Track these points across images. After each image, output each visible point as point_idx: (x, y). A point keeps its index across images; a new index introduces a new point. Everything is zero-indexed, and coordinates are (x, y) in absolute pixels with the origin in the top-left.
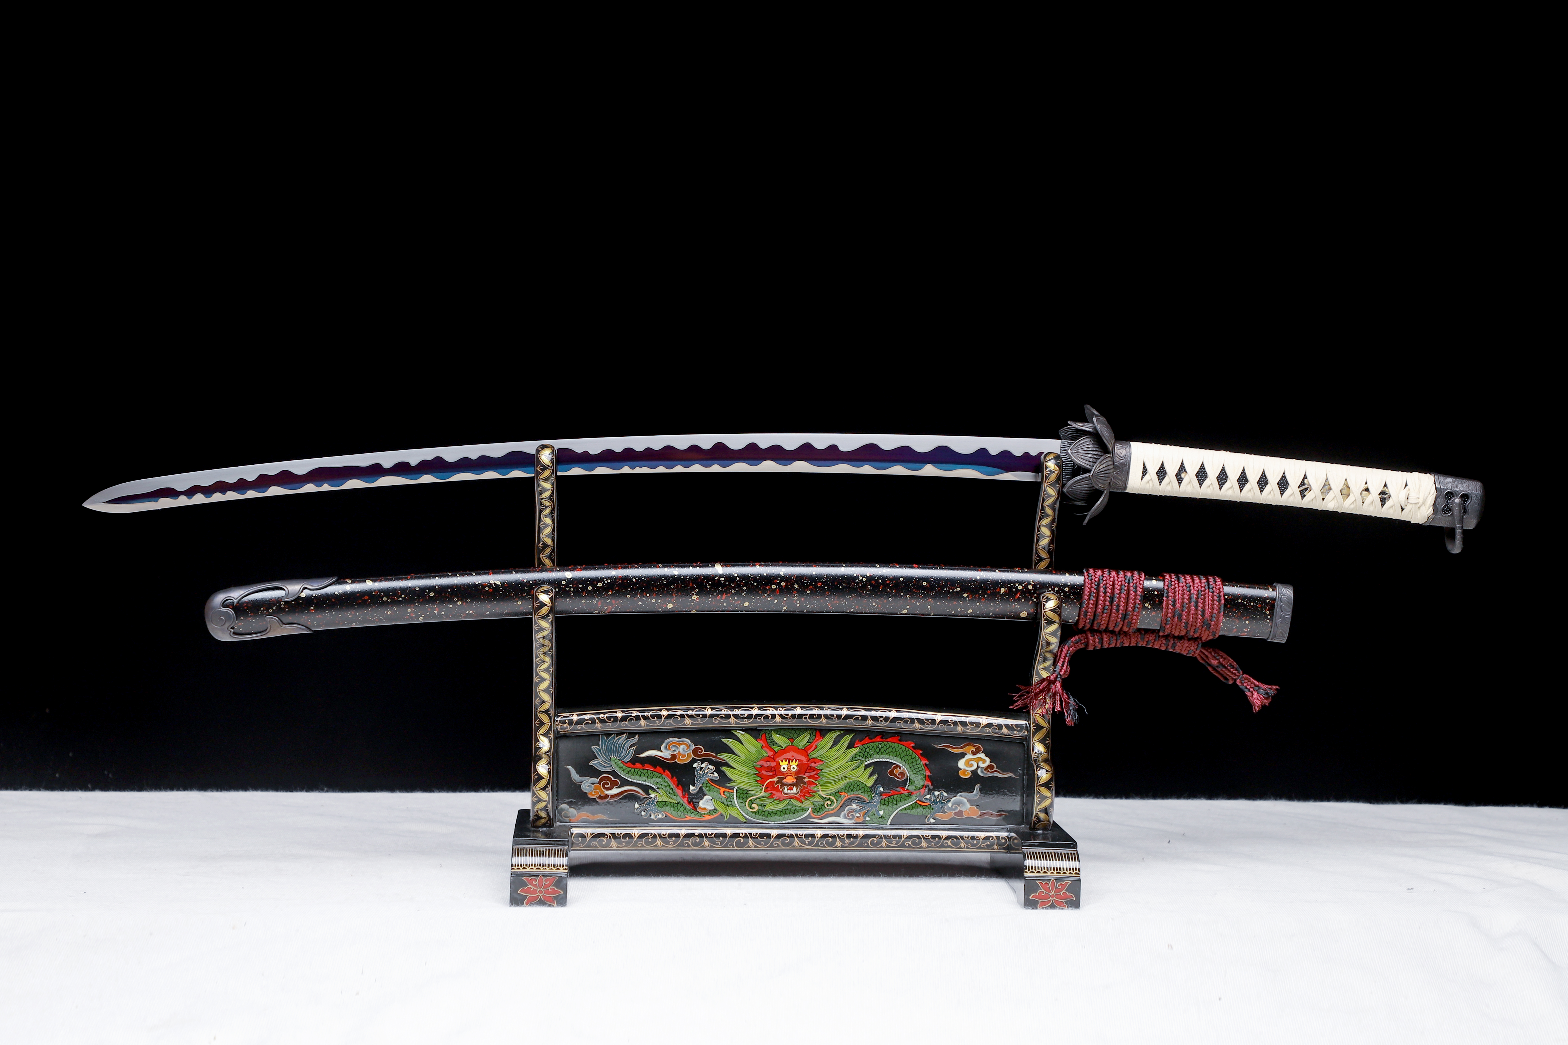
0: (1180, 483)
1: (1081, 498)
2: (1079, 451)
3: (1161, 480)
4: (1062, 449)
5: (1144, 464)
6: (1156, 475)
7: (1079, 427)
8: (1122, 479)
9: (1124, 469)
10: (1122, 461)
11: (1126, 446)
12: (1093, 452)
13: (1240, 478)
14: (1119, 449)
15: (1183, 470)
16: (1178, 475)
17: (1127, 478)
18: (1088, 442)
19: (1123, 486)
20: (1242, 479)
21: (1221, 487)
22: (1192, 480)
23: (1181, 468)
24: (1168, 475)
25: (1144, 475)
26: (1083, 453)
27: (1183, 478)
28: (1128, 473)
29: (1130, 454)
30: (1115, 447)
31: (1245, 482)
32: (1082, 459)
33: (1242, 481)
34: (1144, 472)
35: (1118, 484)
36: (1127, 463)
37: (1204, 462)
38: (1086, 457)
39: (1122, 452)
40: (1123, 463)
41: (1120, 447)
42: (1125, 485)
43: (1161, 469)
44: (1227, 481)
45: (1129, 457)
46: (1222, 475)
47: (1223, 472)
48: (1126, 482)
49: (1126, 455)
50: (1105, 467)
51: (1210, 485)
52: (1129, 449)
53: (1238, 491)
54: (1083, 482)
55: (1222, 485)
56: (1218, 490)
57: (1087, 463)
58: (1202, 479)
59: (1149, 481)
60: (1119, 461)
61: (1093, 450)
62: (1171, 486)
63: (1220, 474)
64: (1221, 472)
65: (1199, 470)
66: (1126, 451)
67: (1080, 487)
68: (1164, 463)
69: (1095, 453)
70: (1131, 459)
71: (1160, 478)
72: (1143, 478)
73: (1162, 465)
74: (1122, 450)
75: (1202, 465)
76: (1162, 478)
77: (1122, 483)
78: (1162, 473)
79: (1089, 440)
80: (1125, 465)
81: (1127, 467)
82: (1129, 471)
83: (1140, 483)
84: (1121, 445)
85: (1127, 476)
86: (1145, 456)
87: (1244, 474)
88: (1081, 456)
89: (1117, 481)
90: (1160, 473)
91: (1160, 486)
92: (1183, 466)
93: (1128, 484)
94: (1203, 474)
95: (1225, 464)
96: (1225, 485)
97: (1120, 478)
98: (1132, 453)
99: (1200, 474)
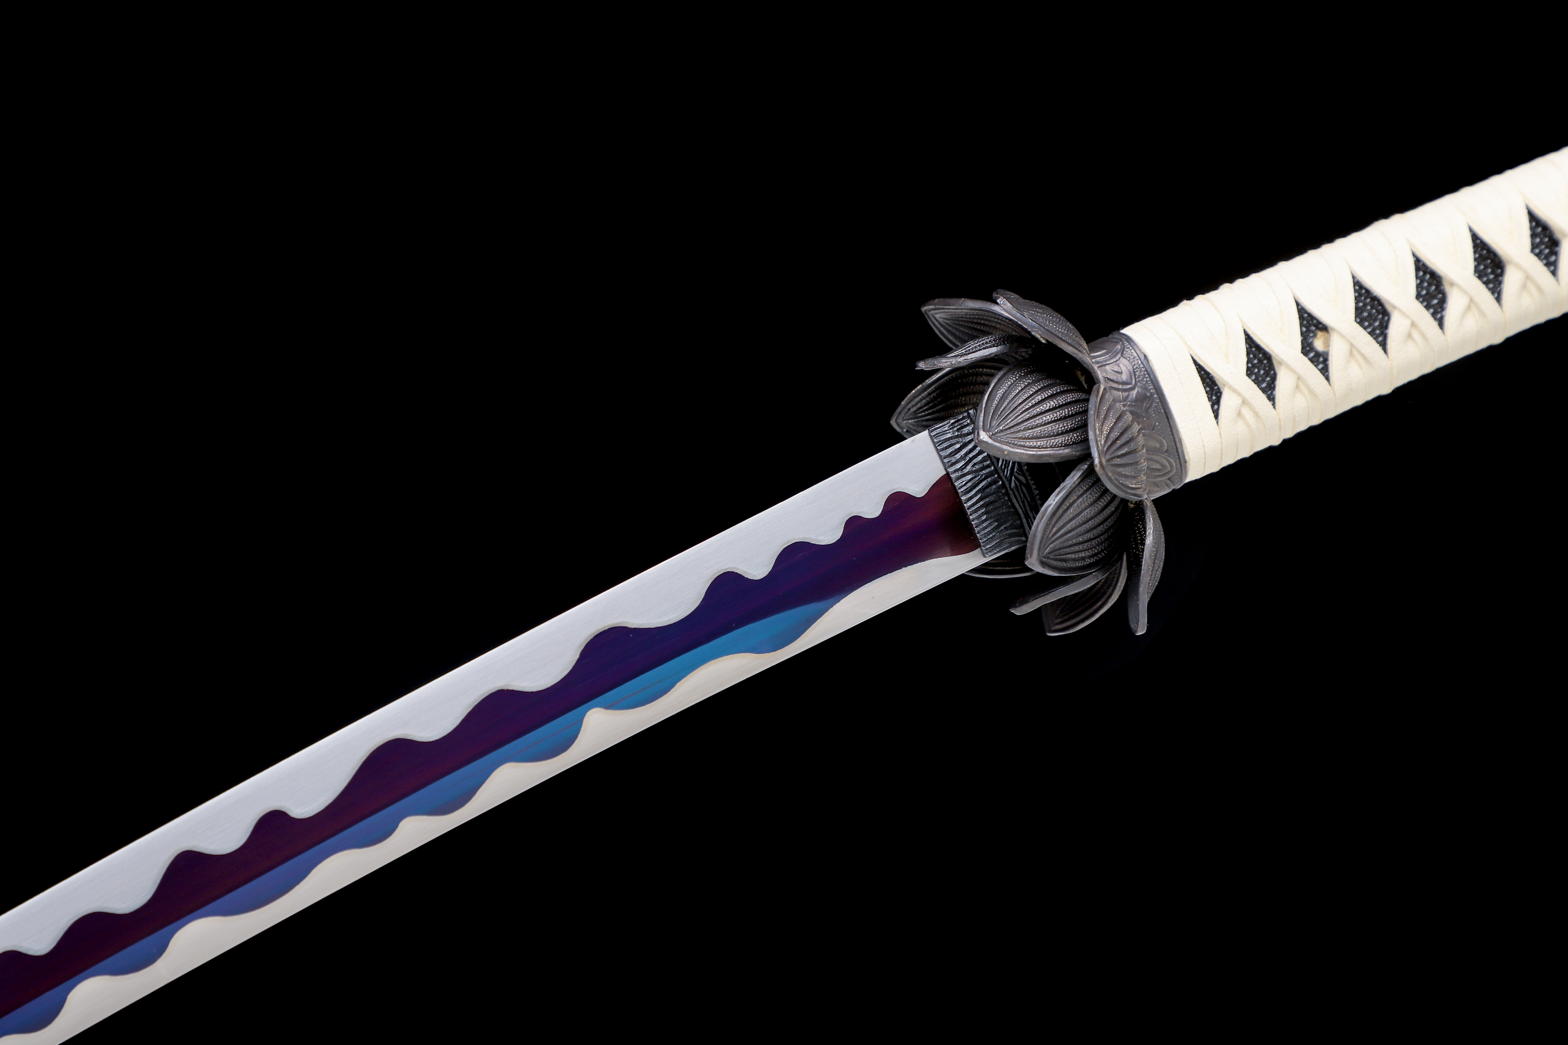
0: (1325, 371)
1: (1088, 561)
2: (1009, 422)
3: (1269, 389)
4: (943, 454)
5: (1200, 369)
6: (1248, 381)
7: (961, 359)
8: (1162, 445)
9: (1151, 411)
10: (1134, 393)
11: (1119, 347)
12: (1052, 404)
13: (1476, 263)
14: (1108, 362)
15: (1313, 328)
16: (1308, 348)
17: (1173, 435)
18: (1020, 384)
19: (1175, 462)
20: (1484, 265)
21: (1439, 316)
22: (1354, 343)
23: (1306, 322)
24: (1280, 363)
25: (1214, 398)
26: (1023, 422)
27: (1325, 350)
28: (1167, 418)
29: (1140, 360)
30: (1097, 363)
31: (1499, 271)
32: (1030, 439)
33: (1489, 270)
34: (1212, 389)
35: (1157, 462)
36: (1152, 391)
37: (1355, 275)
38: (1039, 427)
39: (1118, 365)
40: (1142, 398)
41: (1107, 356)
42: (1178, 455)
43: (1255, 357)
44: (1447, 288)
45: (1144, 371)
46: (1426, 284)
47: (1421, 273)
48: (1176, 446)
49: (1133, 366)
50: (1115, 423)
51: (1408, 323)
52: (1130, 350)
53: (1500, 305)
54: (1075, 505)
55: (1439, 310)
56: (1443, 332)
57: (1054, 444)
58: (1377, 324)
59: (1240, 410)
60: (1128, 396)
61: (1046, 396)
62: (1306, 392)
63: (1418, 281)
64: (1417, 277)
65: (1356, 303)
66: (1124, 358)
67: (1073, 524)
68: (1252, 335)
69: (1056, 403)
70: (1152, 370)
71: (1266, 383)
72: (1218, 409)
73: (1251, 344)
74: (1116, 361)
75: (1357, 288)
76: (1268, 379)
77: (1169, 458)
78: (1261, 366)
79: (1017, 378)
80: (1149, 401)
81: (1157, 403)
82: (1167, 411)
83: (1218, 430)
84: (1104, 351)
85: (1169, 429)
86: (1186, 343)
87: (1480, 249)
88: (1025, 433)
89: (1155, 457)
90: (1256, 370)
91: (1277, 405)
92: (1306, 312)
93: (1184, 446)
94: (1374, 311)
95: (1414, 250)
96: (1447, 304)
97: (1158, 446)
98: (1145, 356)
99: (1365, 314)
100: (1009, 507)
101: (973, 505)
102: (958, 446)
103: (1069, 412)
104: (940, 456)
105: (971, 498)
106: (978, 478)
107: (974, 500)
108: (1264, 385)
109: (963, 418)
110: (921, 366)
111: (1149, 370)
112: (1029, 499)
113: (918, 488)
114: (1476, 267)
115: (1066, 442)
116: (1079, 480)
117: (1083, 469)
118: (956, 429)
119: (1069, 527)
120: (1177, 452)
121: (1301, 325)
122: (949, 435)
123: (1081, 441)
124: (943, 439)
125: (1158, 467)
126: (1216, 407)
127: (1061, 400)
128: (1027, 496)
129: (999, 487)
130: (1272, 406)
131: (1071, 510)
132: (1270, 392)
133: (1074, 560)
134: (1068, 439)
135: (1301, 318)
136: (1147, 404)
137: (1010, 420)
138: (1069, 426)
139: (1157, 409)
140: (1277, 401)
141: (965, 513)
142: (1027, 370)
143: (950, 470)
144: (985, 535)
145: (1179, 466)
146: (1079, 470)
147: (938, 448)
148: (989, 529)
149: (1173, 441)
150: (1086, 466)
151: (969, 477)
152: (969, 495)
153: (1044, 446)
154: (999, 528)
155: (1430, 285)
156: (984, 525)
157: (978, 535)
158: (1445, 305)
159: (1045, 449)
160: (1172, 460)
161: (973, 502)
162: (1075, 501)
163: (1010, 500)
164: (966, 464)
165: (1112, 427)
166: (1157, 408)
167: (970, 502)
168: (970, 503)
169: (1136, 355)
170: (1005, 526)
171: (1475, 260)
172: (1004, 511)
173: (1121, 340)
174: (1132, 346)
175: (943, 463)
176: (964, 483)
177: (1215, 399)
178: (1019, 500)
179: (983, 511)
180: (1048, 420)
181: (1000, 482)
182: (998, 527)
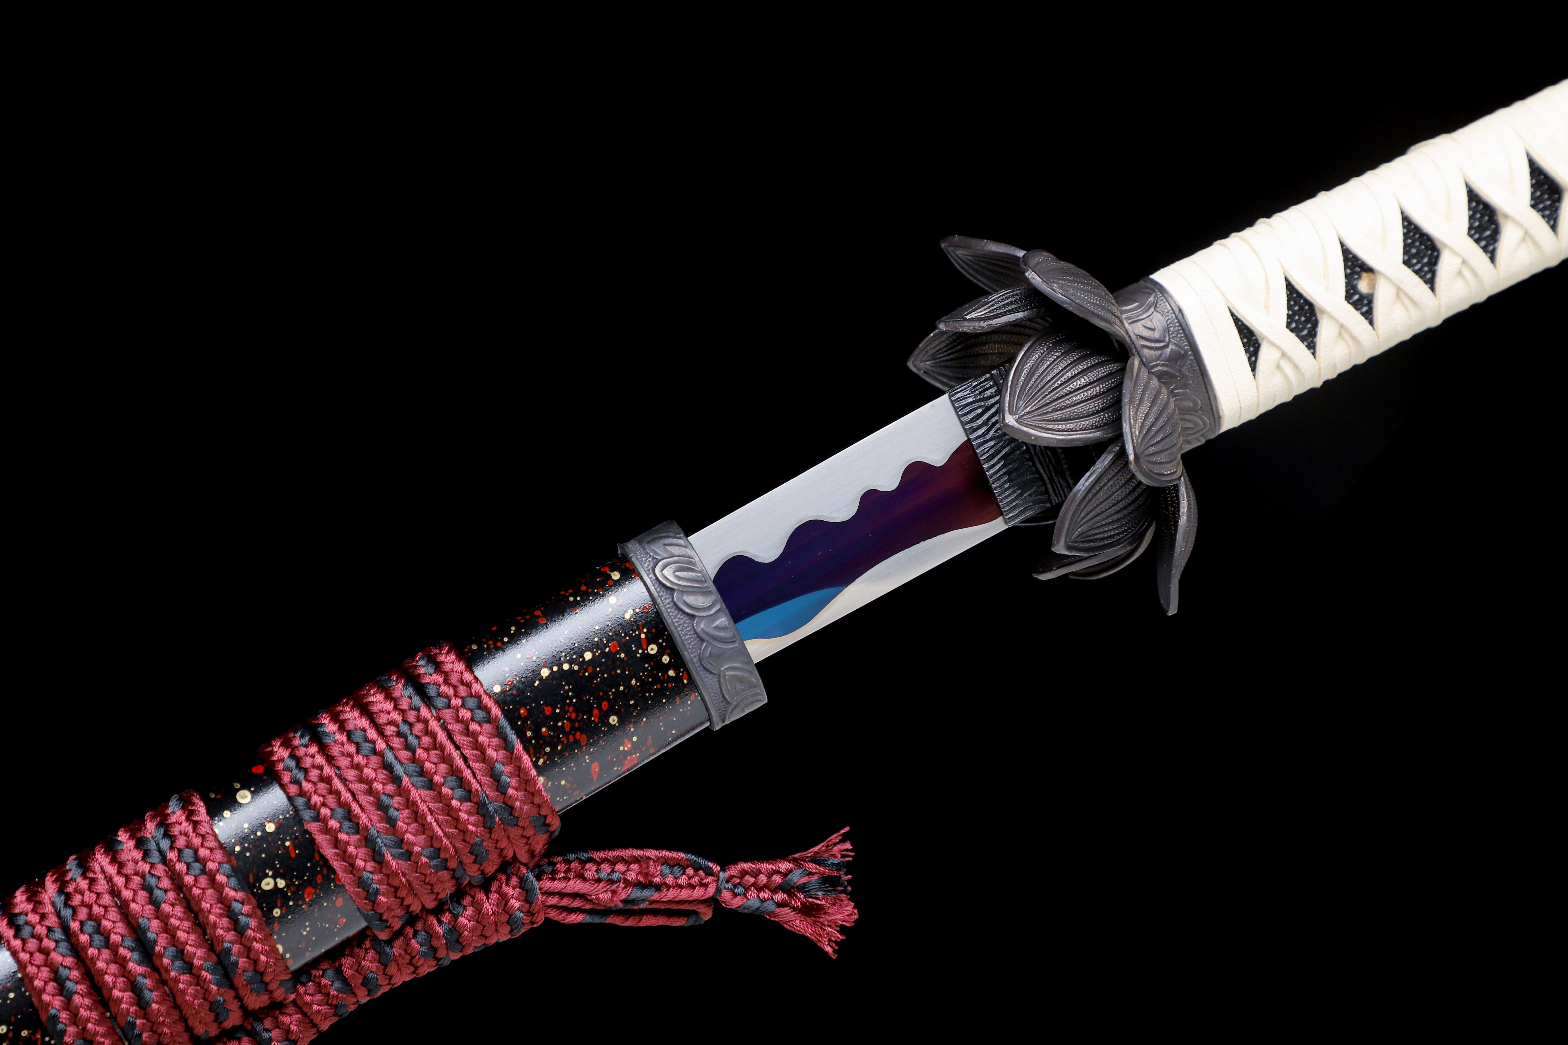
0: (1368, 315)
2: (1037, 403)
3: (1309, 337)
4: (965, 419)
5: (1237, 321)
6: (1288, 330)
8: (1195, 403)
9: (1185, 370)
10: (1168, 350)
11: (1152, 299)
12: (1082, 381)
13: (1533, 190)
14: (1140, 318)
15: (1358, 269)
16: (1352, 291)
17: (1207, 392)
18: (1048, 357)
19: (1208, 418)
20: (1540, 191)
21: (1491, 248)
22: (1402, 286)
23: (1350, 264)
24: (1323, 312)
25: (1252, 349)
26: (1051, 402)
27: (1370, 292)
28: (1202, 375)
29: (1175, 314)
30: (1128, 318)
31: (1557, 196)
32: (1059, 421)
33: (1546, 196)
34: (1250, 340)
35: (1190, 421)
36: (1186, 348)
37: (1404, 210)
38: (1068, 408)
39: (1151, 321)
40: (1176, 358)
41: (1139, 310)
42: (1213, 412)
43: (1295, 304)
44: (1501, 220)
45: (1179, 326)
46: (1478, 216)
47: (1474, 204)
48: (1210, 403)
49: (1167, 322)
50: (1150, 407)
51: (1459, 261)
52: (1164, 302)
53: (1555, 234)
54: (1106, 488)
55: (1492, 242)
56: (1495, 265)
57: (1084, 427)
58: (1426, 260)
59: (1279, 363)
60: (1161, 355)
61: (1077, 372)
62: (1348, 339)
63: (1471, 213)
64: (1470, 209)
65: (1404, 240)
66: (1158, 312)
67: (1102, 507)
68: (1294, 283)
69: (1088, 380)
70: (1187, 325)
71: (1306, 330)
72: (1256, 361)
73: (1293, 293)
74: (1149, 316)
75: (1406, 223)
76: (1309, 326)
77: (1203, 416)
78: (1302, 313)
79: (1045, 350)
80: (1183, 360)
81: (1191, 360)
82: (1202, 368)
83: (1255, 384)
84: (1137, 304)
85: (1204, 387)
86: (1223, 295)
87: (1537, 174)
88: (1053, 414)
89: (1187, 417)
90: (1297, 318)
91: (1317, 354)
92: (1351, 253)
93: (1219, 403)
94: (1423, 247)
95: (1467, 180)
96: (1500, 235)
97: (1191, 405)
98: (1180, 310)
99: (1414, 251)
100: (1033, 473)
101: (996, 472)
102: (980, 411)
103: (1100, 389)
104: (962, 422)
105: (993, 466)
106: (1001, 444)
107: (997, 467)
108: (1305, 332)
109: (986, 380)
110: (941, 327)
111: (1184, 325)
112: (1054, 463)
113: (938, 457)
114: (1532, 194)
115: (1097, 424)
116: (1111, 463)
117: (1114, 451)
118: (977, 392)
119: (1098, 510)
120: (1212, 408)
121: (1346, 267)
122: (970, 400)
123: (1113, 421)
124: (964, 403)
125: (1191, 425)
126: (1253, 359)
127: (1092, 376)
128: (1053, 460)
129: (1023, 453)
130: (1313, 356)
131: (1101, 494)
132: (1311, 339)
133: (1102, 539)
134: (1099, 421)
135: (1346, 260)
136: (1181, 363)
137: (1037, 401)
138: (1101, 406)
139: (1192, 367)
140: (1317, 349)
141: (987, 481)
142: (1056, 339)
143: (971, 437)
144: (1008, 504)
145: (1212, 422)
146: (1110, 453)
147: (959, 413)
148: (1012, 497)
149: (1207, 399)
150: (1118, 448)
151: (992, 443)
152: (992, 463)
153: (1074, 429)
154: (1023, 495)
155: (1483, 216)
156: (1007, 493)
157: (1001, 504)
158: (1498, 237)
159: (1075, 433)
160: (1206, 418)
161: (995, 470)
162: (1105, 485)
163: (1034, 465)
164: (989, 430)
165: (1147, 413)
166: (1191, 365)
167: (992, 469)
168: (992, 471)
169: (1170, 309)
170: (1028, 493)
171: (1532, 186)
172: (1028, 477)
173: (1154, 291)
174: (1166, 298)
175: (965, 429)
176: (986, 450)
177: (1253, 351)
178: (1045, 465)
179: (1006, 478)
180: (1078, 400)
181: (1025, 448)
182: (1021, 494)
